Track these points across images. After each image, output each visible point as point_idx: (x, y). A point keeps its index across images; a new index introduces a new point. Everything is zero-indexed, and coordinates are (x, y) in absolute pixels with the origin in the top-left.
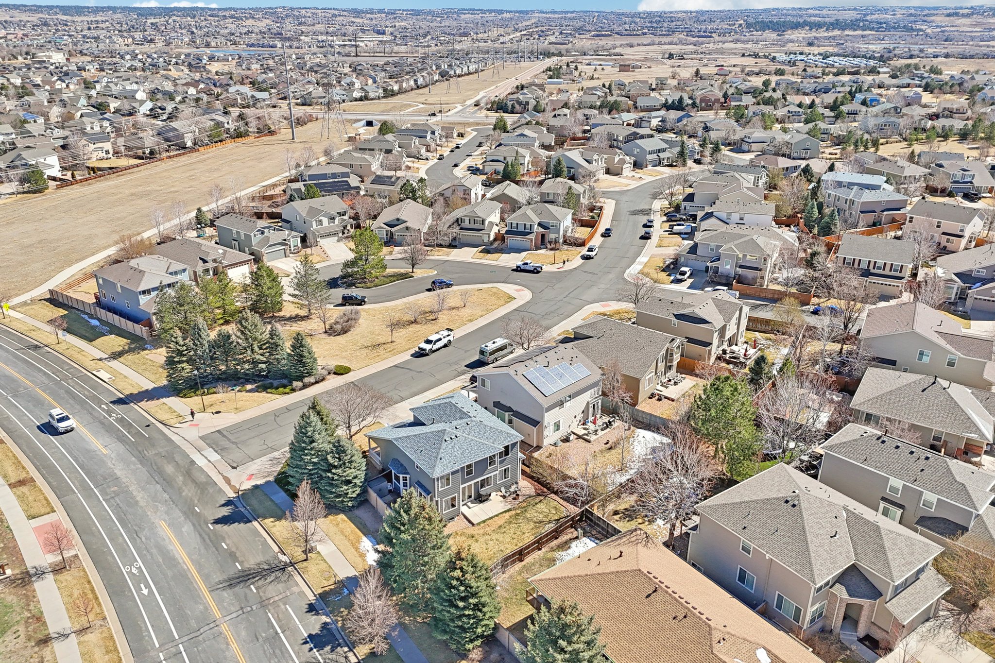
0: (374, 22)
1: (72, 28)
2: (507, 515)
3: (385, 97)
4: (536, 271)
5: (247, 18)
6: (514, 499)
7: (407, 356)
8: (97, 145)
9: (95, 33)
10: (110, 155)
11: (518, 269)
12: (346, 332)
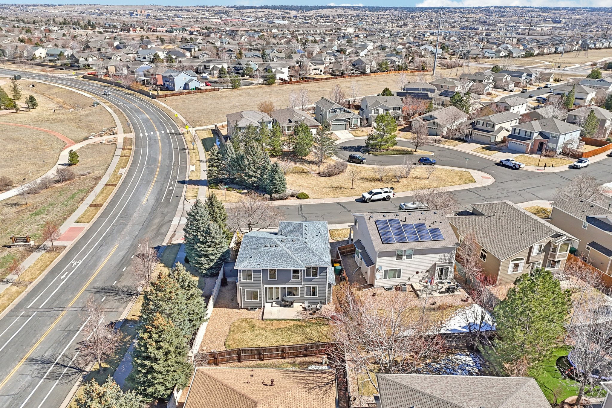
0: (556, 15)
1: (370, 18)
2: (292, 323)
3: (526, 57)
4: (515, 168)
5: (469, 13)
6: (311, 314)
7: (353, 199)
8: (317, 67)
9: (379, 21)
10: (322, 73)
11: (501, 164)
12: (331, 176)
